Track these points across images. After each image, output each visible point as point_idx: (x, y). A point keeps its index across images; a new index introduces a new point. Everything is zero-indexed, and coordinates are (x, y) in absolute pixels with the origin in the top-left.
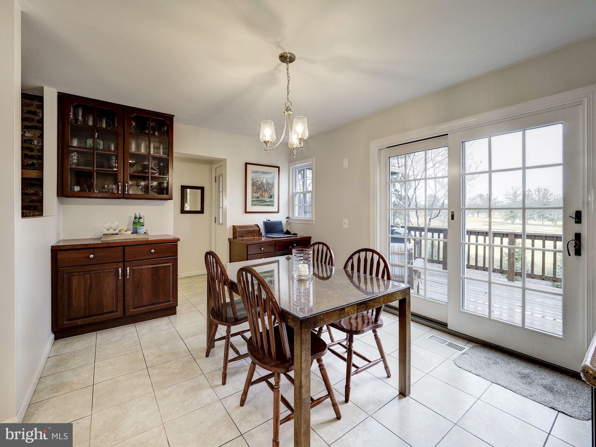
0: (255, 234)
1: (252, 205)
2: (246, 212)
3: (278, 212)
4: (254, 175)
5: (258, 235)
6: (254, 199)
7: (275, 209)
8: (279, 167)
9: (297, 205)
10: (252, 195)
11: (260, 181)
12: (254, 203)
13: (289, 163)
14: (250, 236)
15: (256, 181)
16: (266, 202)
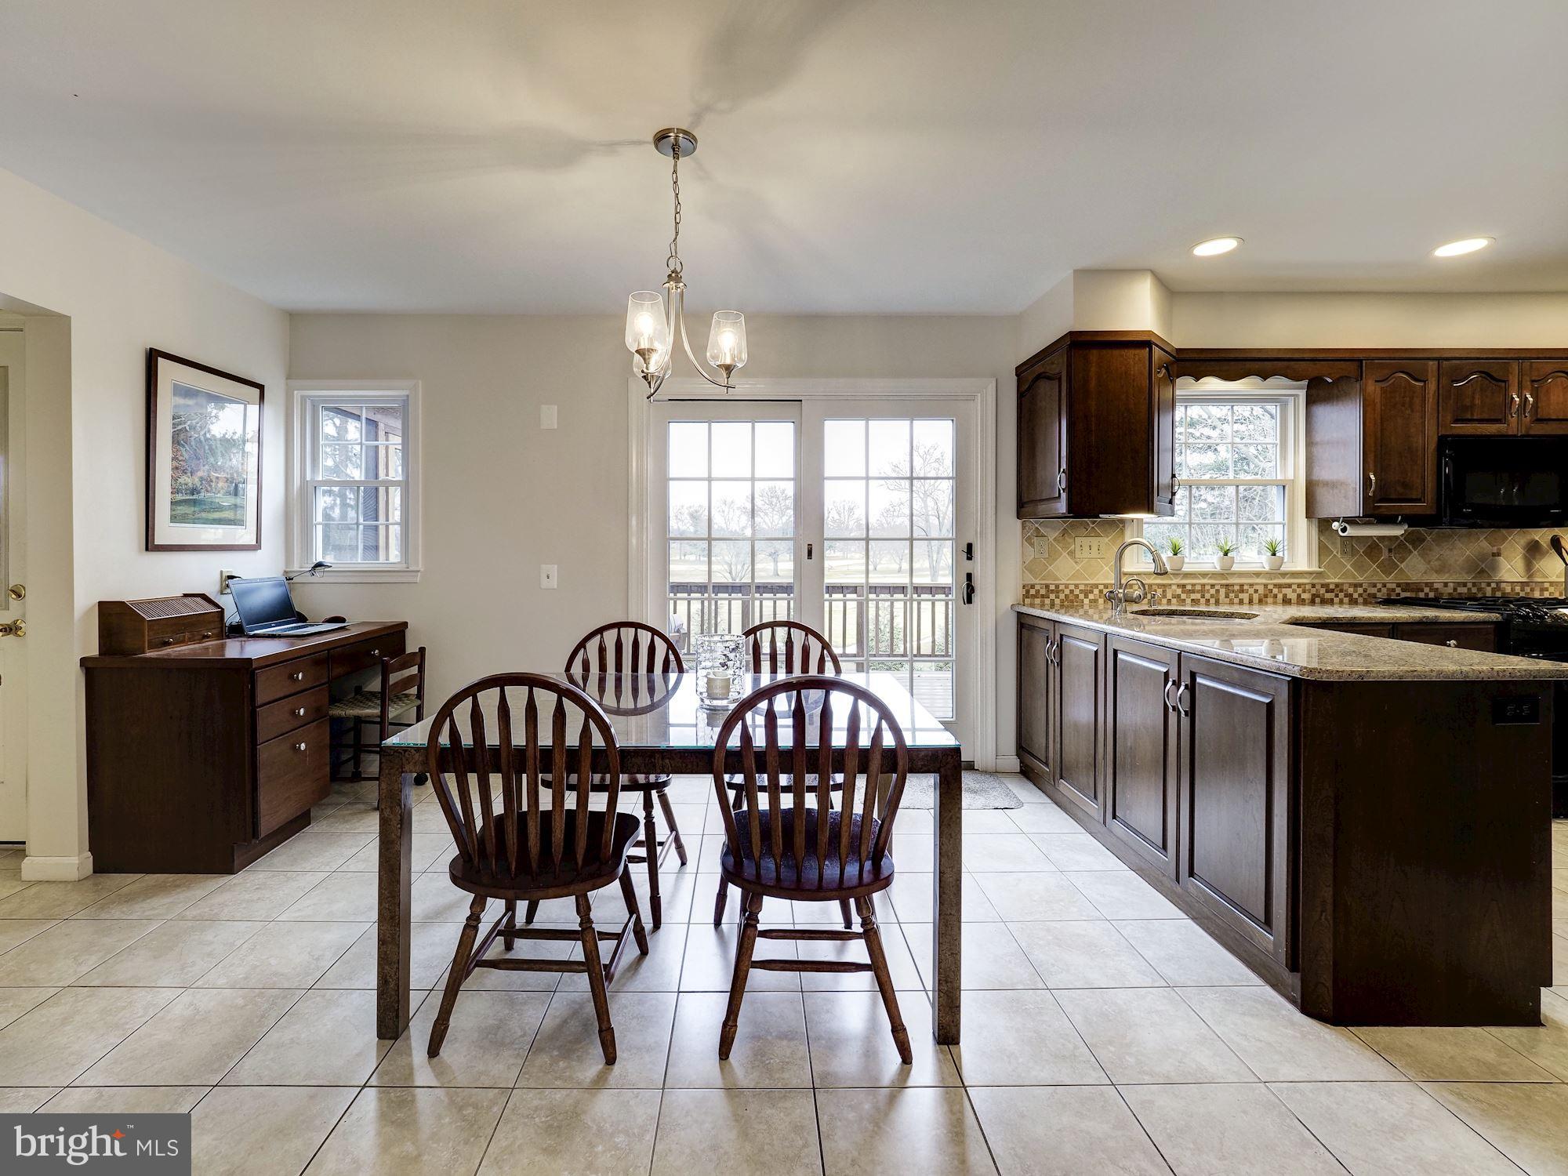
0: (209, 630)
1: (174, 519)
2: (150, 545)
3: (257, 546)
4: (181, 401)
5: (215, 631)
6: (179, 497)
7: (246, 536)
8: (261, 388)
9: (319, 524)
10: (174, 479)
11: (201, 427)
12: (181, 510)
13: (289, 377)
14: (189, 638)
15: (188, 428)
16: (220, 508)
